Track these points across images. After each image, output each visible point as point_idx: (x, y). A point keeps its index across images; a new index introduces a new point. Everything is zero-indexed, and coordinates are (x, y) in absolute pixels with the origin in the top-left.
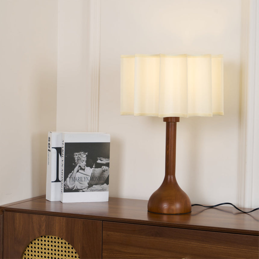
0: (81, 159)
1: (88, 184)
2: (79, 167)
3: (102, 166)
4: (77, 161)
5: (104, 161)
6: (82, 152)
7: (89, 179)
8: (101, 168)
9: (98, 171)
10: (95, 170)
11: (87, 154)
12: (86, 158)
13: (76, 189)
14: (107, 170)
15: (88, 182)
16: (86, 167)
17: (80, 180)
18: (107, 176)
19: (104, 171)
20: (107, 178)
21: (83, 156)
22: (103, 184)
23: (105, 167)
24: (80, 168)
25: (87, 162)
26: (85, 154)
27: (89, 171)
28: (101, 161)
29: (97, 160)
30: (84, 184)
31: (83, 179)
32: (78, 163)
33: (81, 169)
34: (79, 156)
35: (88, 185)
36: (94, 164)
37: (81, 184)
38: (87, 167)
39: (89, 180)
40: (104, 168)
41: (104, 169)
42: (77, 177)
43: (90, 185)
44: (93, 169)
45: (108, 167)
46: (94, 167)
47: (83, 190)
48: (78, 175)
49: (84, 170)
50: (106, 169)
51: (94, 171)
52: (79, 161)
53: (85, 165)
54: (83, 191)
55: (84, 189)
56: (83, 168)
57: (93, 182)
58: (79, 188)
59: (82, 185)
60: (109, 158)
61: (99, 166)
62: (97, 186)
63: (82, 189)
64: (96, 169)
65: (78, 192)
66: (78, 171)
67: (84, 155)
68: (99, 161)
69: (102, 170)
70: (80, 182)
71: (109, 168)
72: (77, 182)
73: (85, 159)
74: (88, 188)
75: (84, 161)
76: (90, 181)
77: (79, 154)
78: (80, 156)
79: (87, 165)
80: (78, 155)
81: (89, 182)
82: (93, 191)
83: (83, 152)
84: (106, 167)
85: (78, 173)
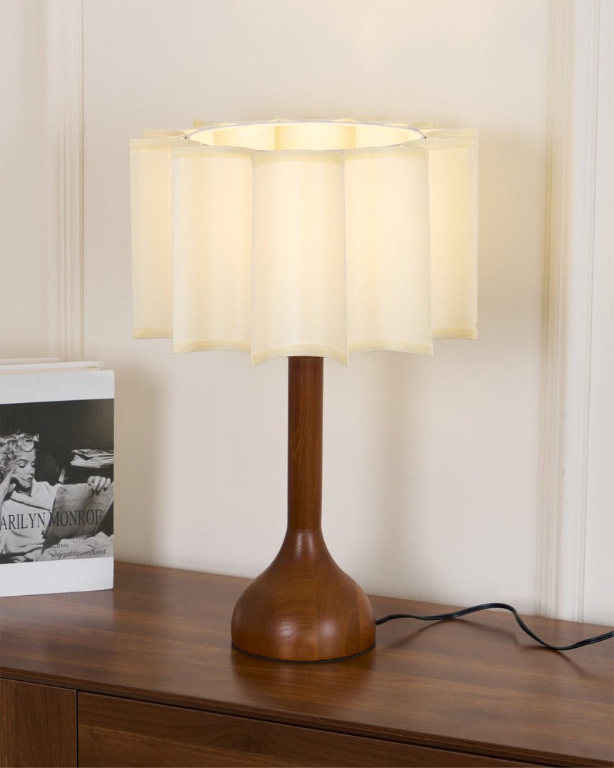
0: (18, 458)
1: (45, 536)
2: (11, 483)
3: (88, 477)
4: (5, 464)
5: (97, 460)
6: (19, 434)
7: (47, 518)
8: (86, 482)
9: (77, 492)
10: (65, 490)
11: (36, 438)
12: (33, 453)
13: (4, 553)
14: (105, 489)
15: (45, 529)
16: (34, 481)
17: (15, 523)
18: (108, 508)
19: (95, 492)
20: (105, 513)
21: (23, 447)
22: (94, 536)
23: (98, 478)
24: (14, 485)
25: (37, 464)
26: (31, 441)
27: (45, 494)
28: (86, 459)
29: (72, 459)
30: (30, 537)
31: (27, 522)
32: (9, 471)
33: (20, 488)
34: (9, 449)
35: (43, 540)
36: (63, 472)
37: (20, 536)
38: (38, 481)
39: (47, 523)
40: (97, 481)
41: (96, 484)
42: (5, 513)
43: (51, 540)
44: (58, 485)
45: (109, 480)
46: (61, 479)
47: (29, 556)
48: (10, 508)
49: (28, 491)
50: (101, 485)
51: (62, 492)
52: (10, 462)
53: (30, 476)
54: (28, 560)
55: (31, 551)
56: (26, 484)
57: (59, 530)
58: (13, 549)
59: (23, 541)
60: (113, 449)
61: (79, 475)
62: (75, 540)
63: (23, 554)
64: (71, 487)
65: (12, 562)
66: (8, 497)
67: (28, 443)
68: (78, 462)
69: (89, 488)
70: (17, 531)
71: (112, 481)
72: (8, 531)
73: (31, 456)
74: (43, 549)
75: (26, 461)
76: (50, 525)
77: (9, 442)
78: (13, 447)
79: (39, 476)
80: (6, 446)
81: (47, 531)
82: (60, 556)
83: (22, 435)
84: (104, 479)
85: (9, 502)
